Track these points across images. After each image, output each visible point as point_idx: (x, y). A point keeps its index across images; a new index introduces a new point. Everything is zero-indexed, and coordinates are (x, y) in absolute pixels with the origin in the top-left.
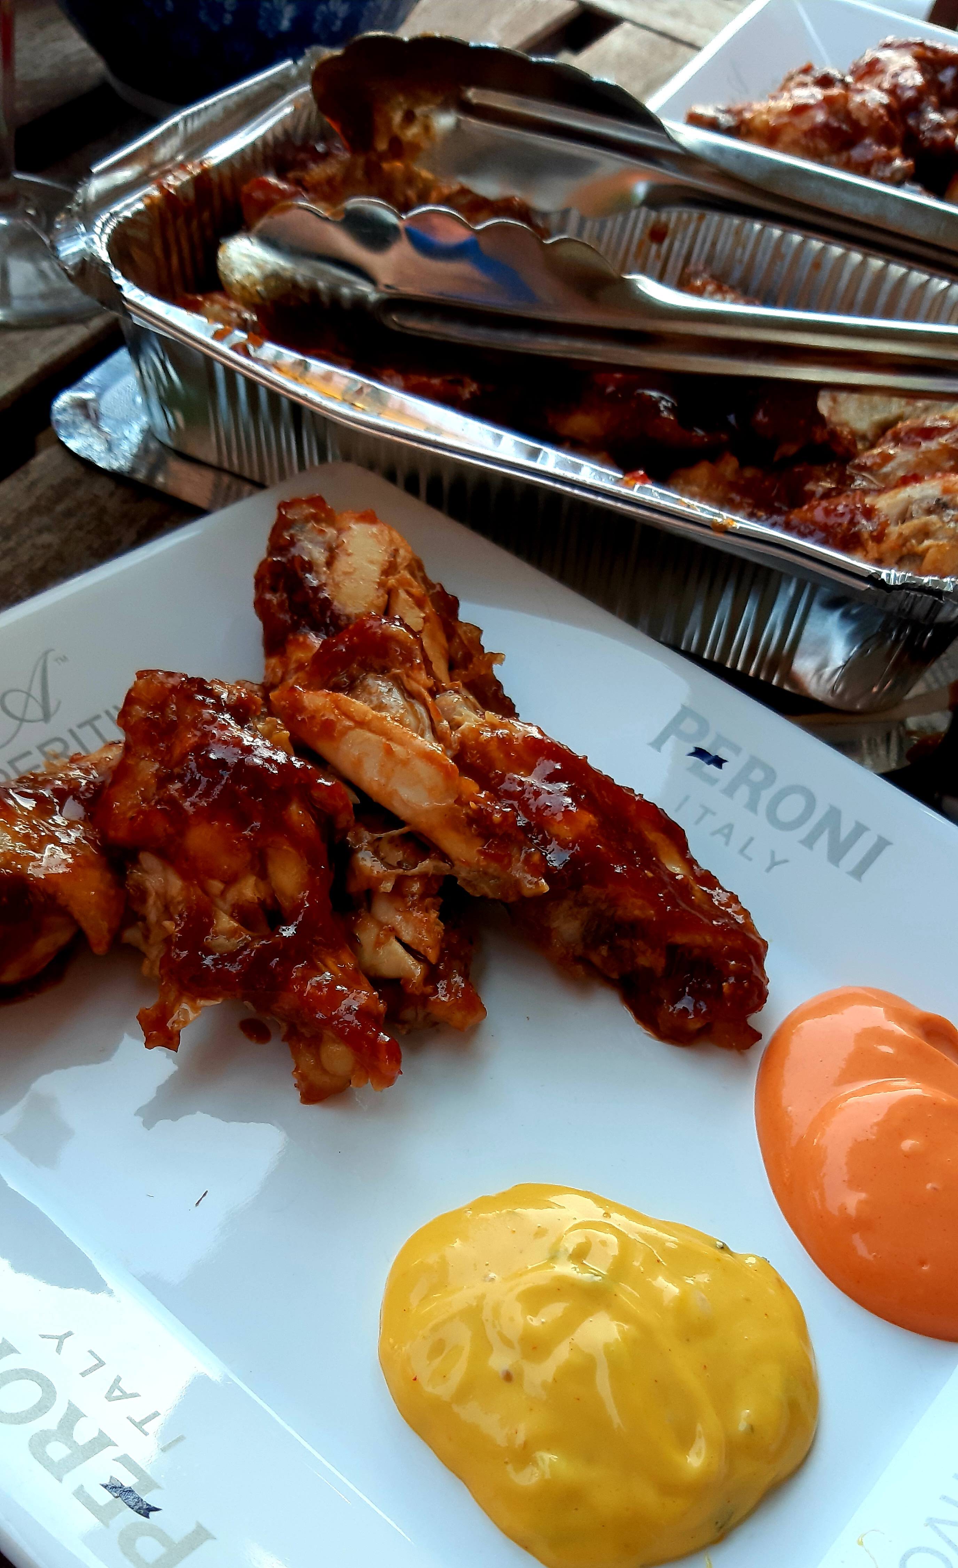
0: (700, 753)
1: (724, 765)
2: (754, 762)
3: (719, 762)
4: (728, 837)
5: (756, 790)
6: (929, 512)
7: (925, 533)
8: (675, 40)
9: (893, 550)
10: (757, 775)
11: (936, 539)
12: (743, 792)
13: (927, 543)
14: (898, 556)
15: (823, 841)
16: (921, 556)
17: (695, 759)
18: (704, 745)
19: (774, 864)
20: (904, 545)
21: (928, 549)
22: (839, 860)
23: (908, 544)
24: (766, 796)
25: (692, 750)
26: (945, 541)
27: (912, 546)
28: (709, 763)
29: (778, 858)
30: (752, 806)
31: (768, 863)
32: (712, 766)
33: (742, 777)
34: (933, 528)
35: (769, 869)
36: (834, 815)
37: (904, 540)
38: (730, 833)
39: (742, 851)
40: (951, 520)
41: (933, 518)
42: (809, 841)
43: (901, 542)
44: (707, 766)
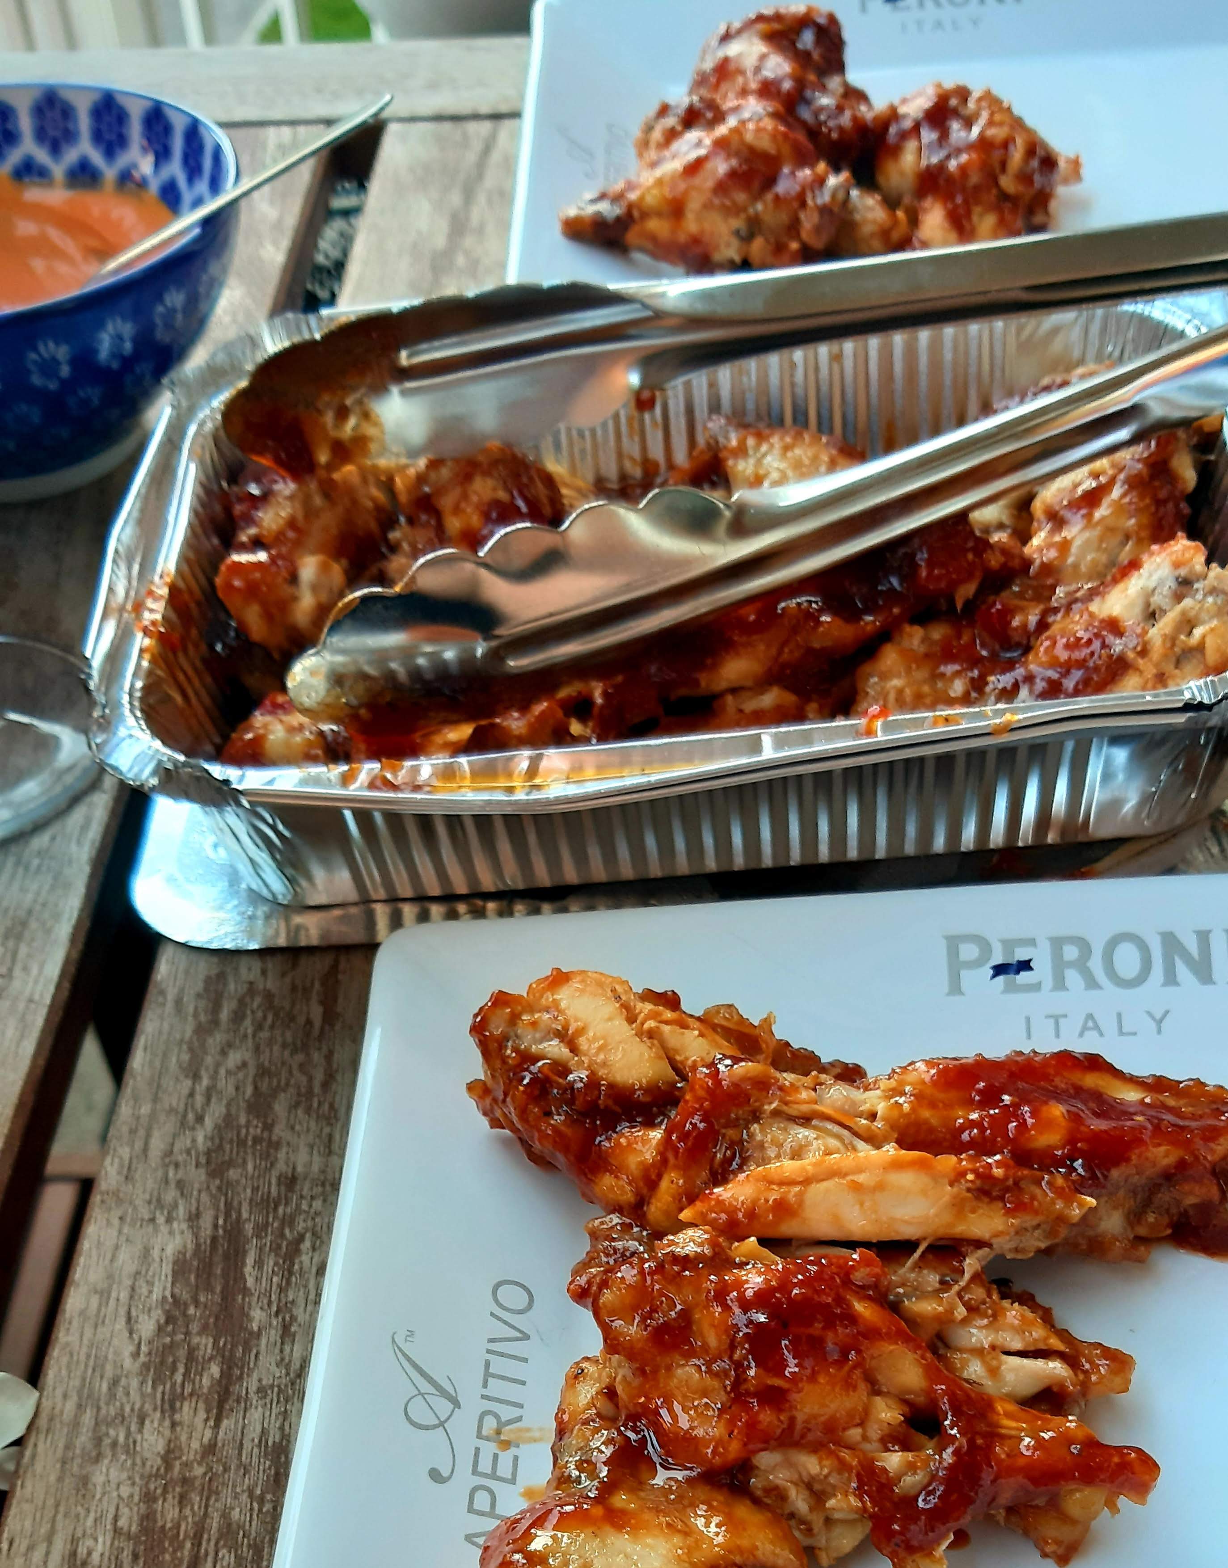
0: (1000, 970)
1: (1032, 964)
2: (1057, 943)
3: (1025, 966)
4: (1097, 1027)
5: (1082, 965)
6: (1178, 597)
7: (1188, 624)
8: (456, 118)
9: (1165, 656)
10: (1071, 952)
11: (1203, 623)
12: (1073, 977)
13: (1198, 632)
14: (1174, 659)
15: (1182, 971)
16: (1200, 648)
17: (1001, 979)
18: (998, 959)
19: (1159, 1022)
20: (1173, 645)
21: (1204, 637)
22: (1210, 976)
23: (1177, 642)
24: (1096, 964)
25: (991, 972)
26: (1214, 623)
27: (1183, 642)
28: (1018, 972)
29: (1158, 1016)
30: (1092, 983)
31: (1153, 1025)
32: (1022, 973)
33: (1059, 966)
34: (1192, 614)
35: (1159, 1031)
36: (1170, 942)
37: (1171, 640)
38: (1095, 1022)
39: (1121, 1033)
40: (1205, 595)
41: (1187, 602)
42: (1171, 979)
43: (1168, 645)
44: (1017, 977)
